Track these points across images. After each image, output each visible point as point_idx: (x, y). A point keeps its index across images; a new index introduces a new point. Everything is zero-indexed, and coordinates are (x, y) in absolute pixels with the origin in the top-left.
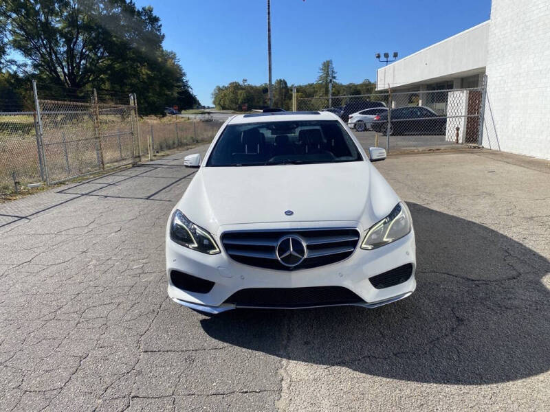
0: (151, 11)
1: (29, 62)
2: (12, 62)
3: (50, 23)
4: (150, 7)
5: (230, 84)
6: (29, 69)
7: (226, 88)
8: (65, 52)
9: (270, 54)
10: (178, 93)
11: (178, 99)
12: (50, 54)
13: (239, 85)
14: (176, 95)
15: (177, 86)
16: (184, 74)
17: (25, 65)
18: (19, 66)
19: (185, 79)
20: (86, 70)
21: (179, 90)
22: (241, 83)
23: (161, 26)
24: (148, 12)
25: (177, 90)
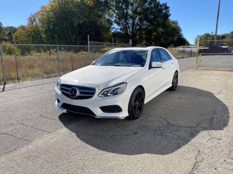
0: (166, 5)
1: (119, 28)
2: (114, 28)
3: (128, 13)
4: (166, 3)
5: (204, 34)
6: (119, 31)
7: (203, 36)
8: (131, 23)
9: (218, 19)
10: (177, 39)
11: (177, 41)
12: (126, 25)
13: (209, 34)
14: (176, 39)
15: (176, 36)
16: (181, 30)
17: (118, 29)
18: (116, 29)
19: (181, 32)
20: (138, 30)
21: (178, 37)
22: (210, 34)
23: (169, 10)
24: (165, 5)
25: (176, 37)
